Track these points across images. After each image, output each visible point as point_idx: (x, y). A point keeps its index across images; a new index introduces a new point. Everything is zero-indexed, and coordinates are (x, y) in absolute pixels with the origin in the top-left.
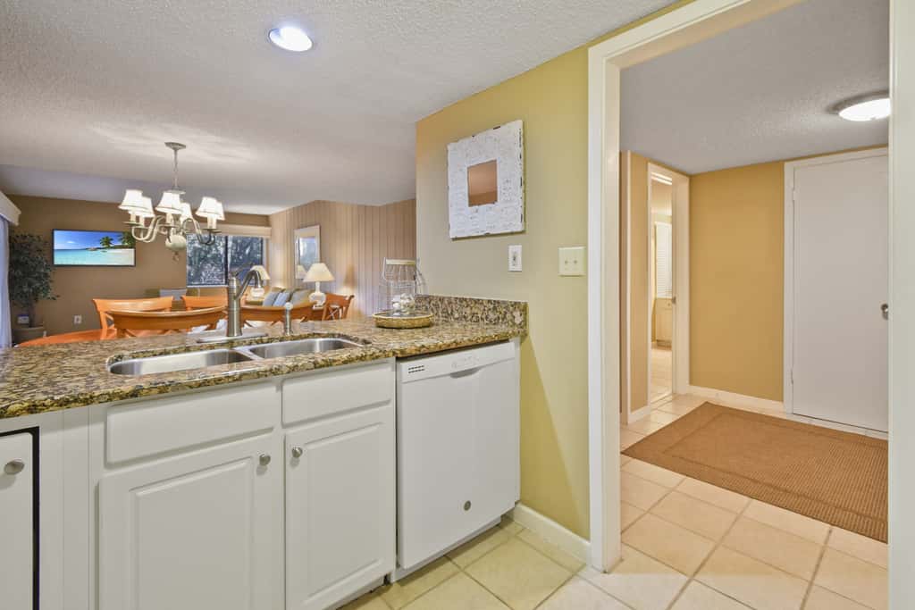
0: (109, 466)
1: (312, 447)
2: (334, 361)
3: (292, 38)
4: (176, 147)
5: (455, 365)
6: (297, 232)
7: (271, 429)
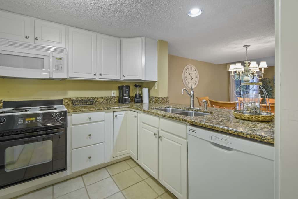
2: (166, 116)
4: (246, 46)
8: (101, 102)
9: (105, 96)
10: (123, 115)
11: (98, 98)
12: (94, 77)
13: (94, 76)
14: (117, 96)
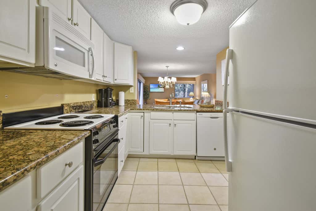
0: (151, 119)
1: (178, 125)
3: (180, 48)
4: (167, 67)
5: (211, 115)
6: (202, 82)
7: (171, 120)
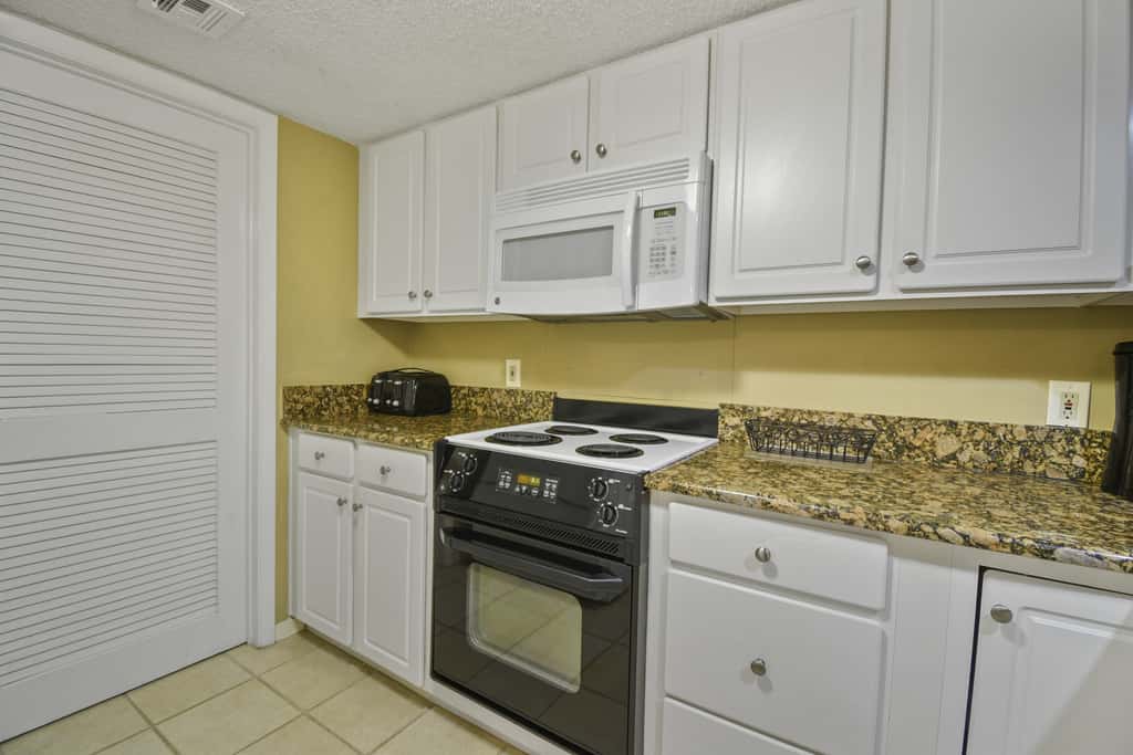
8: (941, 453)
9: (977, 419)
10: (1107, 634)
11: (919, 424)
12: (865, 282)
13: (863, 276)
14: (1097, 427)
